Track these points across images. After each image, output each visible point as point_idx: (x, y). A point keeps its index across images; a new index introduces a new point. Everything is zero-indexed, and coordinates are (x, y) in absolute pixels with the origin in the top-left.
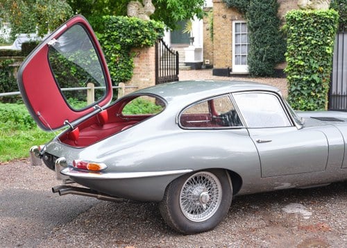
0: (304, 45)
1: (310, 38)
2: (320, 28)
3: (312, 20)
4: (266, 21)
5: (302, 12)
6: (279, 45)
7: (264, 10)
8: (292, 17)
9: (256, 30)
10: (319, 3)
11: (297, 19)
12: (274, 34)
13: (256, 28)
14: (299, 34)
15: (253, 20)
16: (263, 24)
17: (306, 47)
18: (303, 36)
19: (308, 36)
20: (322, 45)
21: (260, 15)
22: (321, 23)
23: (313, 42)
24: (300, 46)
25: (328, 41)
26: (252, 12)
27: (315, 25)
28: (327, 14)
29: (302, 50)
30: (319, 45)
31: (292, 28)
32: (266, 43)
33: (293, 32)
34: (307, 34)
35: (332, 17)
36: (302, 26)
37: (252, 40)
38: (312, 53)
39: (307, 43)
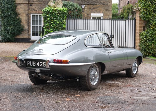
0: (53, 24)
1: (56, 20)
2: (60, 16)
3: (57, 12)
4: (10, 14)
5: (53, 8)
6: (17, 26)
7: (10, 8)
8: (48, 10)
9: (5, 18)
10: (58, 5)
11: (50, 12)
12: (15, 21)
13: (5, 17)
14: (51, 18)
15: (3, 13)
16: (9, 15)
17: (54, 25)
18: (53, 19)
19: (55, 20)
20: (61, 24)
21: (7, 11)
22: (61, 14)
23: (58, 22)
24: (51, 24)
25: (64, 22)
26: (3, 9)
27: (58, 14)
28: (64, 10)
29: (52, 26)
30: (60, 24)
31: (48, 15)
32: (10, 25)
33: (48, 17)
34: (55, 19)
35: (66, 11)
36: (52, 15)
37: (3, 23)
38: (57, 27)
39: (54, 23)
